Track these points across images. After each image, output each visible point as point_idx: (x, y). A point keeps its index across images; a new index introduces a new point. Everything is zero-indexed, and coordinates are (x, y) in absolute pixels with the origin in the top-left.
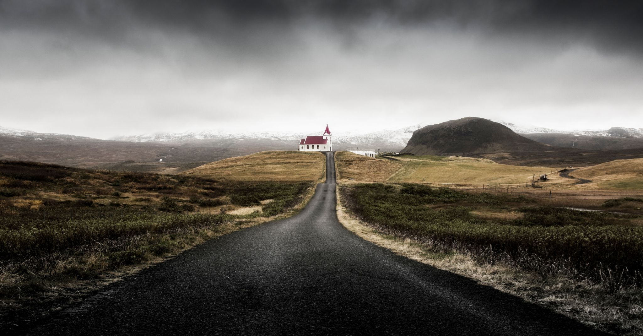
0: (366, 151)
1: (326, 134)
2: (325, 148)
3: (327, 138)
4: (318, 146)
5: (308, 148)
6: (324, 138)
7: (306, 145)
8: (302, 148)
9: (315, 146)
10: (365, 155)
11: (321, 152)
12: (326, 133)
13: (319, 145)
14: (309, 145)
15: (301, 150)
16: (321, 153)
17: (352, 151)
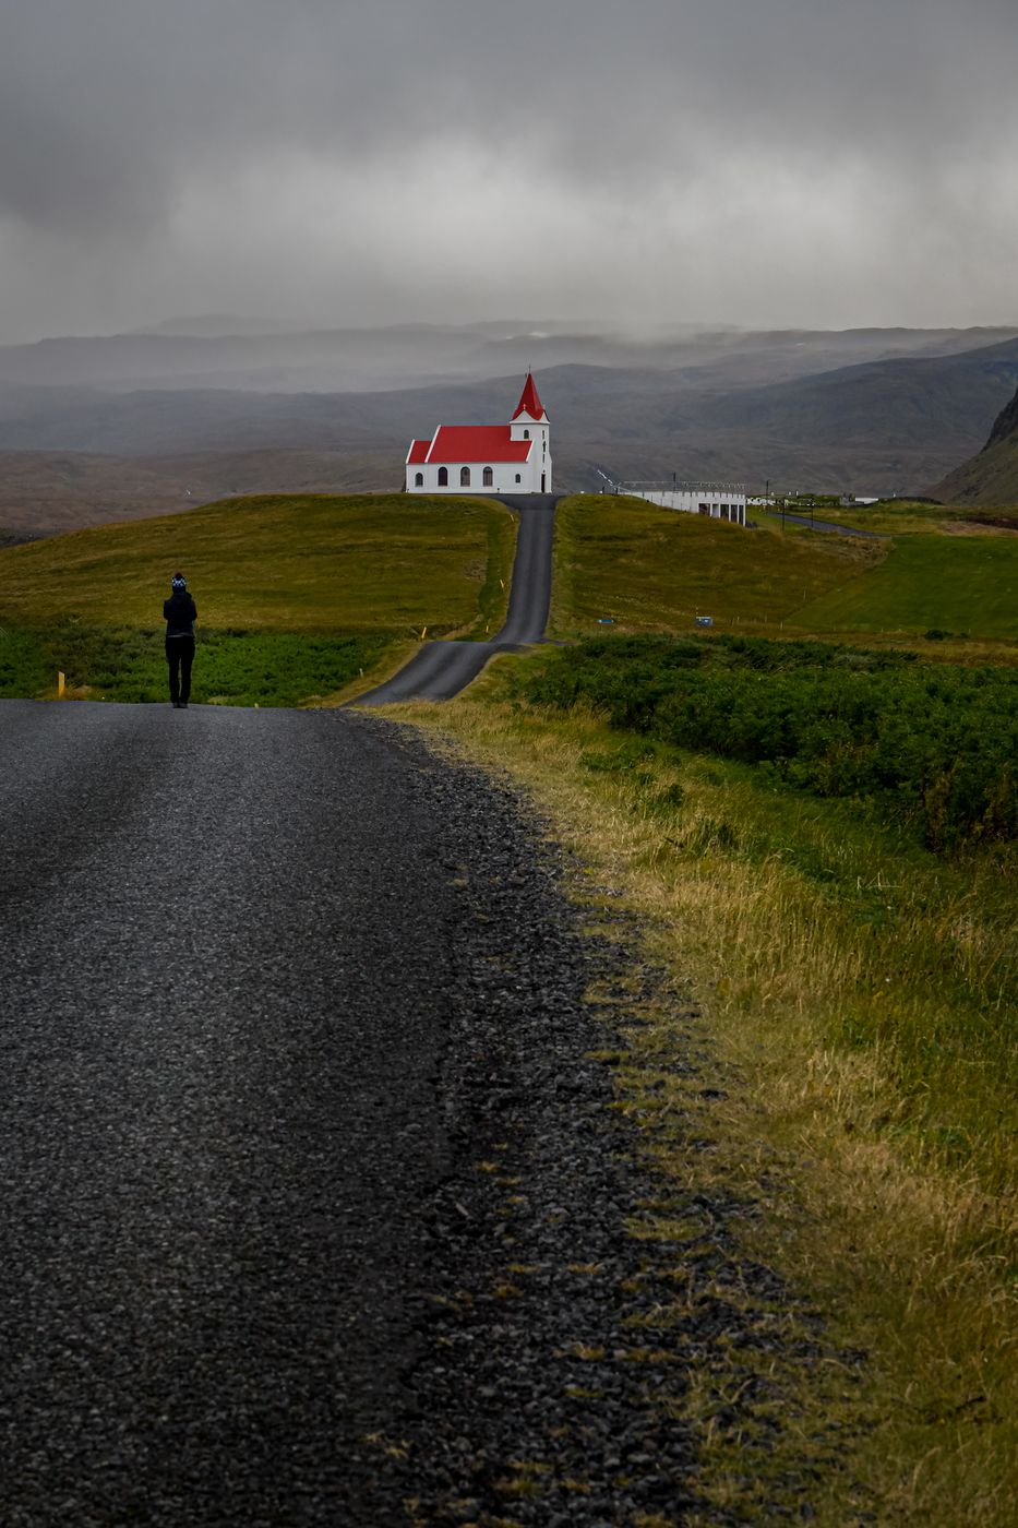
0: (701, 494)
1: (525, 417)
2: (518, 478)
3: (526, 434)
4: (488, 473)
5: (443, 478)
6: (517, 435)
7: (436, 468)
8: (419, 479)
9: (476, 470)
10: (696, 509)
11: (497, 496)
12: (524, 414)
13: (495, 467)
14: (449, 467)
15: (412, 488)
16: (501, 507)
17: (638, 495)
